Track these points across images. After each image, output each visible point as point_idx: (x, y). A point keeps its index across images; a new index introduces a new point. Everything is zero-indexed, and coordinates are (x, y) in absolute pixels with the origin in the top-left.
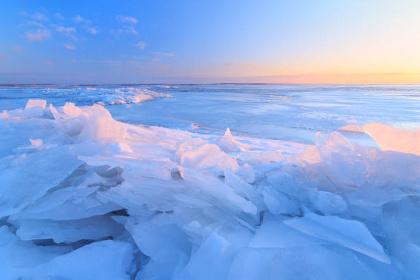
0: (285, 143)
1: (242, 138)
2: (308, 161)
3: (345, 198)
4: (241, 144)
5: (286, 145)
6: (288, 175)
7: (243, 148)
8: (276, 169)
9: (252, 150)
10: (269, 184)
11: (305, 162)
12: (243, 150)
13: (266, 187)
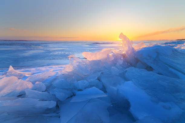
0: (49, 67)
1: (22, 70)
2: (68, 71)
3: (87, 80)
4: (25, 73)
5: (50, 68)
6: (63, 79)
7: (27, 74)
8: (55, 79)
9: (33, 74)
10: (55, 88)
11: (66, 72)
12: (27, 75)
13: (54, 90)
